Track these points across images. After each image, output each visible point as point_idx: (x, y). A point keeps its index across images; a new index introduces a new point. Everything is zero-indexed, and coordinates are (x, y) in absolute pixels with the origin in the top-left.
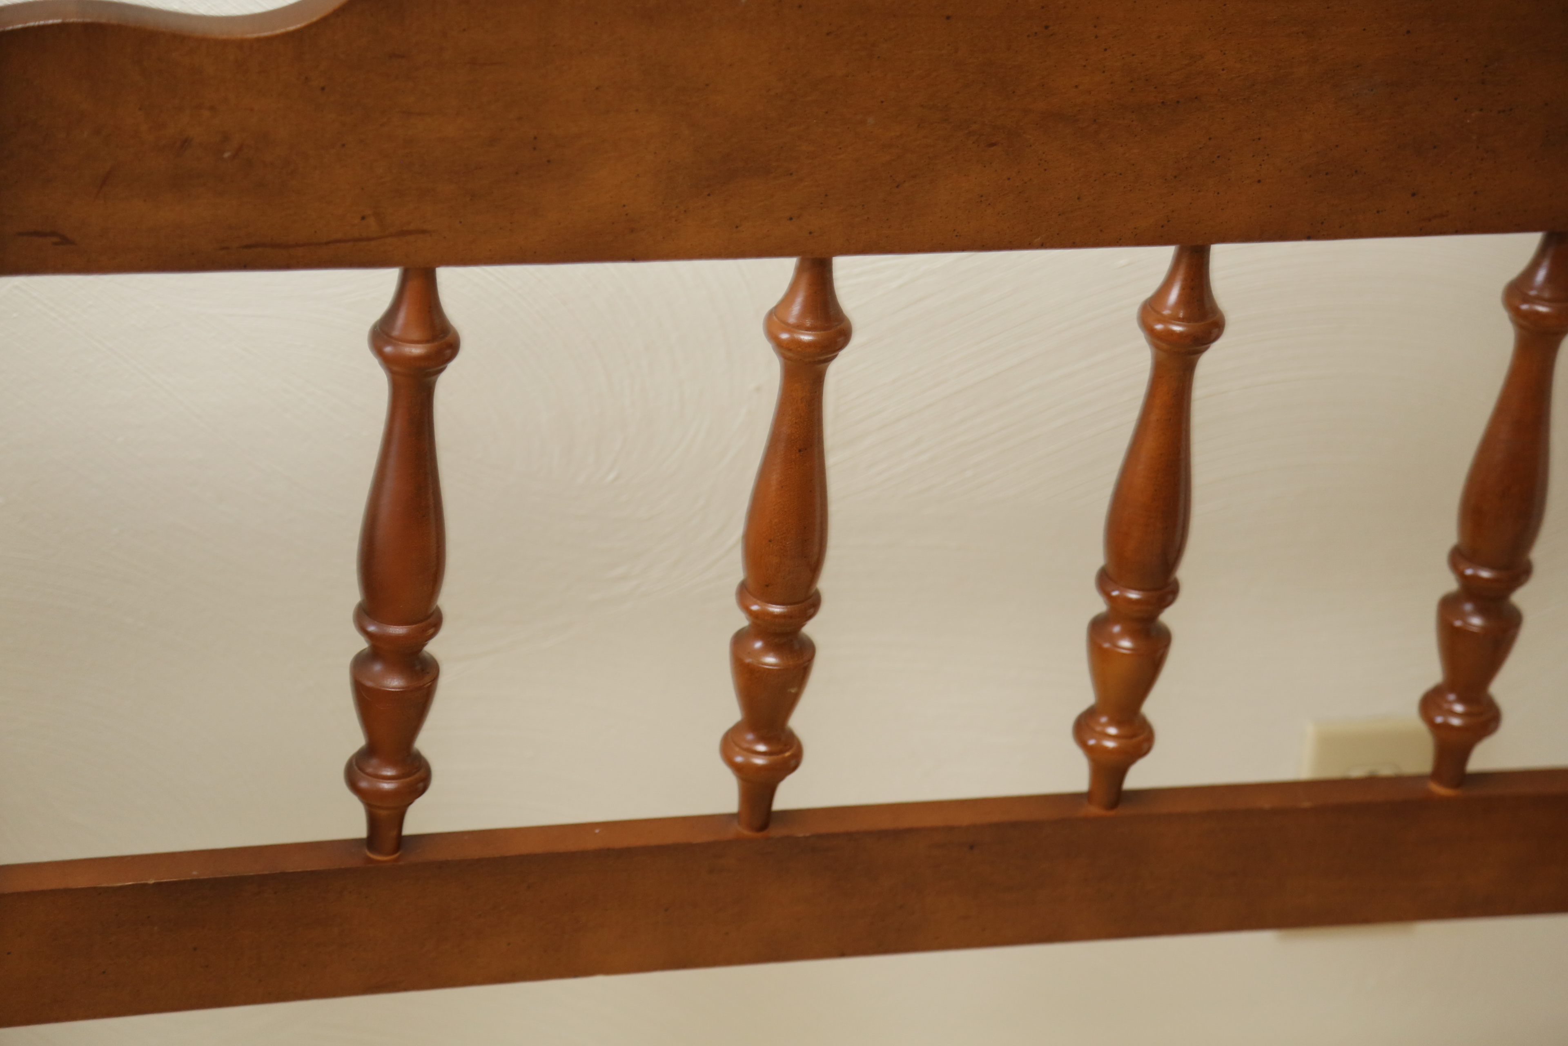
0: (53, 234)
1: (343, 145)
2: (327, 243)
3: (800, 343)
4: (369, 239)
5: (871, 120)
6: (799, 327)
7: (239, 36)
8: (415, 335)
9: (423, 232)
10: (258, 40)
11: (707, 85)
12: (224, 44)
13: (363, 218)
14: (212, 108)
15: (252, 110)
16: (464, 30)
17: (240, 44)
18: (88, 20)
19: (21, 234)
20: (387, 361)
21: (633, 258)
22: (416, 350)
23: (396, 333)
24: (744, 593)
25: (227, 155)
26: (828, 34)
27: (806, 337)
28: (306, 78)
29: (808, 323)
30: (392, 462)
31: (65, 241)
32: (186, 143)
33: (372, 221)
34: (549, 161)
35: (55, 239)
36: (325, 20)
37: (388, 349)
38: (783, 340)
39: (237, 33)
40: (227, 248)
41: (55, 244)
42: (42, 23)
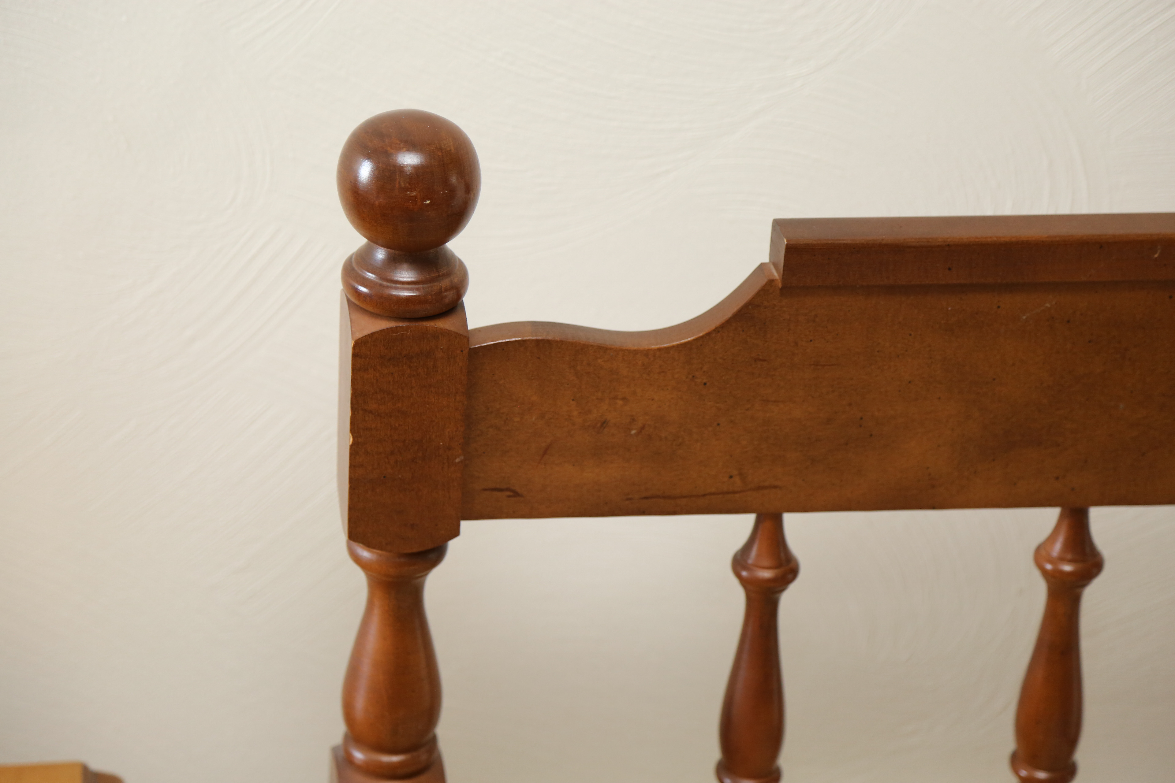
0: (508, 489)
1: (718, 424)
2: (704, 495)
3: (1063, 573)
4: (734, 492)
5: (1121, 406)
6: (1062, 559)
7: (646, 347)
8: (766, 562)
9: (775, 487)
10: (660, 349)
11: (994, 379)
12: (635, 352)
13: (731, 477)
14: (624, 399)
15: (653, 400)
16: (811, 341)
17: (646, 353)
18: (540, 338)
19: (485, 490)
20: (744, 582)
21: (933, 507)
22: (766, 574)
23: (750, 561)
24: (1015, 761)
25: (633, 432)
26: (1090, 342)
27: (1067, 568)
28: (693, 376)
29: (1069, 556)
30: (745, 656)
31: (516, 494)
32: (605, 424)
33: (737, 480)
34: (871, 435)
35: (509, 493)
36: (708, 334)
37: (744, 574)
38: (1048, 570)
39: (645, 345)
40: (631, 499)
41: (509, 496)
42: (507, 340)
